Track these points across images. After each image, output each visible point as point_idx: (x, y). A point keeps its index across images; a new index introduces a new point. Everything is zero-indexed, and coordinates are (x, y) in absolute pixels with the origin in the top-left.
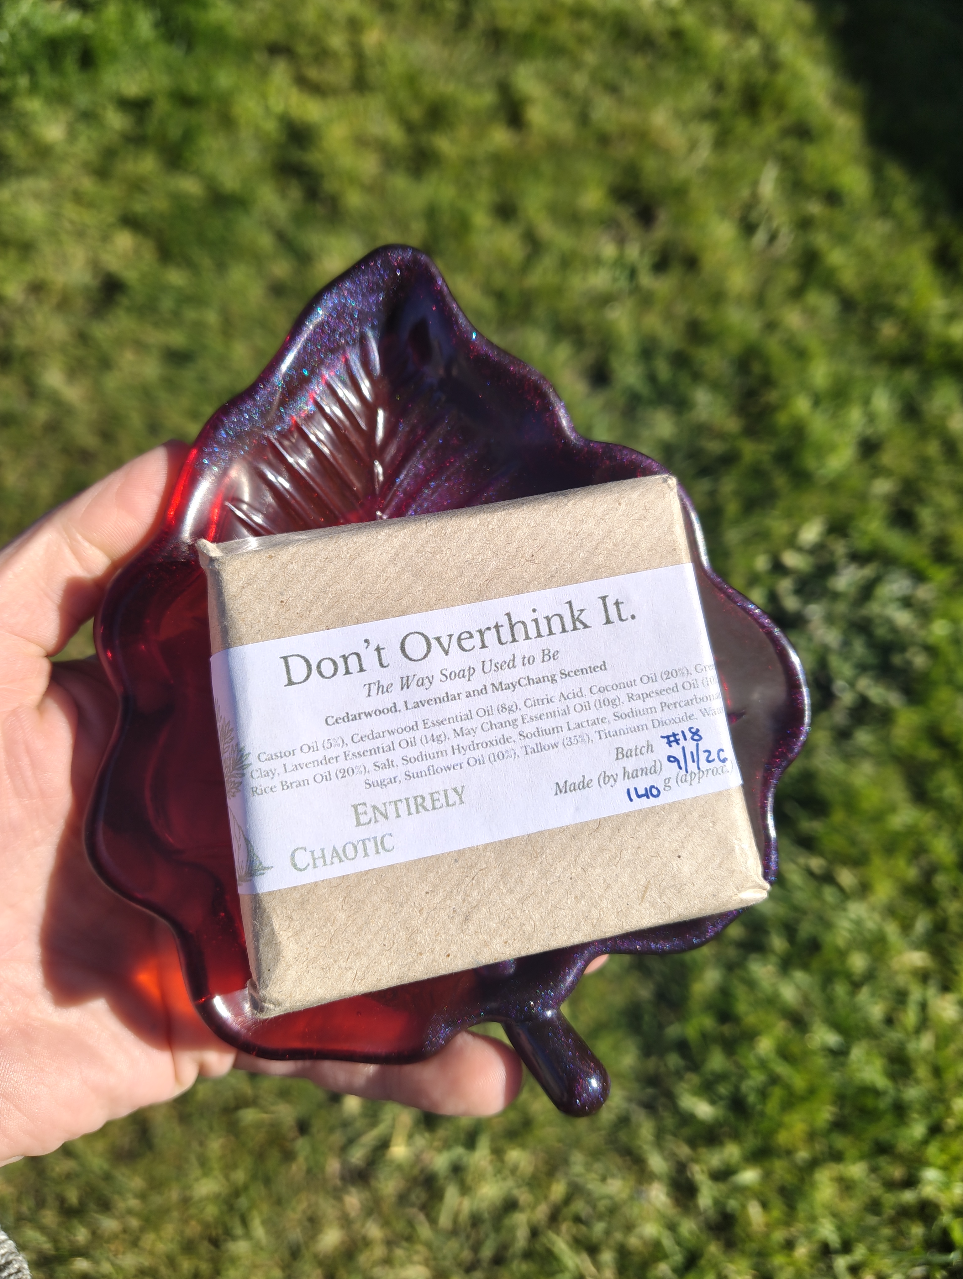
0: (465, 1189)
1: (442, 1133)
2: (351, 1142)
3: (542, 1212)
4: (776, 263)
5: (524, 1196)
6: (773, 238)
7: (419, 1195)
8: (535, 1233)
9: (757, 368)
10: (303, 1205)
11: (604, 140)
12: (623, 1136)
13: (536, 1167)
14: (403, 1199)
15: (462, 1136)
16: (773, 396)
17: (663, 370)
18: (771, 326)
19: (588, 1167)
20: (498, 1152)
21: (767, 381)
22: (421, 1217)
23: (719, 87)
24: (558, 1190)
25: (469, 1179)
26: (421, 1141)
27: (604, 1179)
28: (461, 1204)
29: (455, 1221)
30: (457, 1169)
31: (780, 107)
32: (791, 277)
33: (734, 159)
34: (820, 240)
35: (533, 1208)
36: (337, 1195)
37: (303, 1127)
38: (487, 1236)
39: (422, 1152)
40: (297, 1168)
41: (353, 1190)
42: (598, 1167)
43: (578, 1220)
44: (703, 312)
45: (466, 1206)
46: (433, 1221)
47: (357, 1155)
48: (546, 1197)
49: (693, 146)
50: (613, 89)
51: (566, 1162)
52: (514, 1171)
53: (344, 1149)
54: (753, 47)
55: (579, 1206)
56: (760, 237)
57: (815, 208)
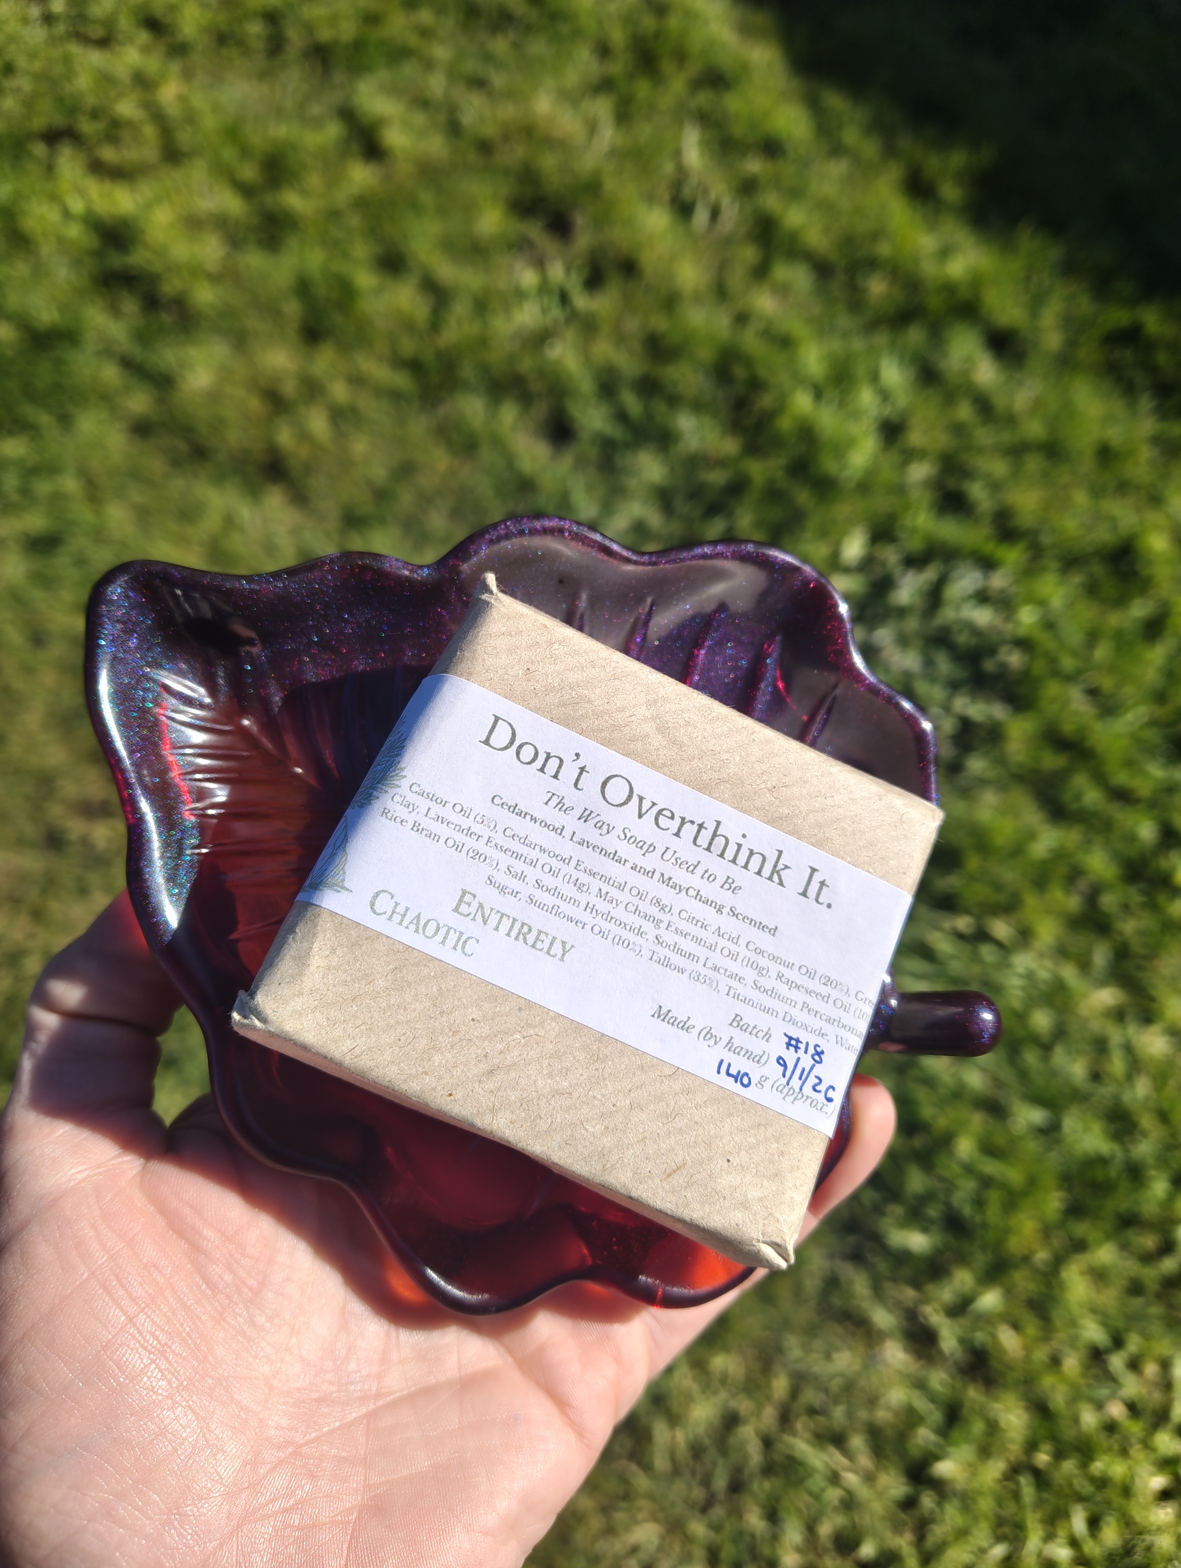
3: (769, 1416)
4: (727, 242)
5: (744, 1405)
6: (715, 213)
8: (768, 1443)
9: (739, 372)
11: (485, 147)
12: (836, 1301)
13: (747, 1367)
16: (766, 401)
17: (632, 403)
18: (742, 319)
19: (807, 1348)
20: (699, 1365)
21: (756, 385)
22: (632, 1468)
23: (604, 51)
24: (780, 1385)
25: (674, 1406)
27: (828, 1357)
28: (674, 1438)
29: (673, 1460)
30: (657, 1400)
31: (681, 56)
32: (749, 254)
33: (644, 131)
34: (771, 201)
35: (758, 1414)
38: (714, 1464)
42: (818, 1344)
43: (812, 1411)
44: (660, 323)
46: (649, 1469)
48: (769, 1398)
49: (592, 128)
50: (478, 83)
51: (779, 1351)
52: (723, 1378)
55: (810, 1396)
56: (701, 217)
57: (754, 166)
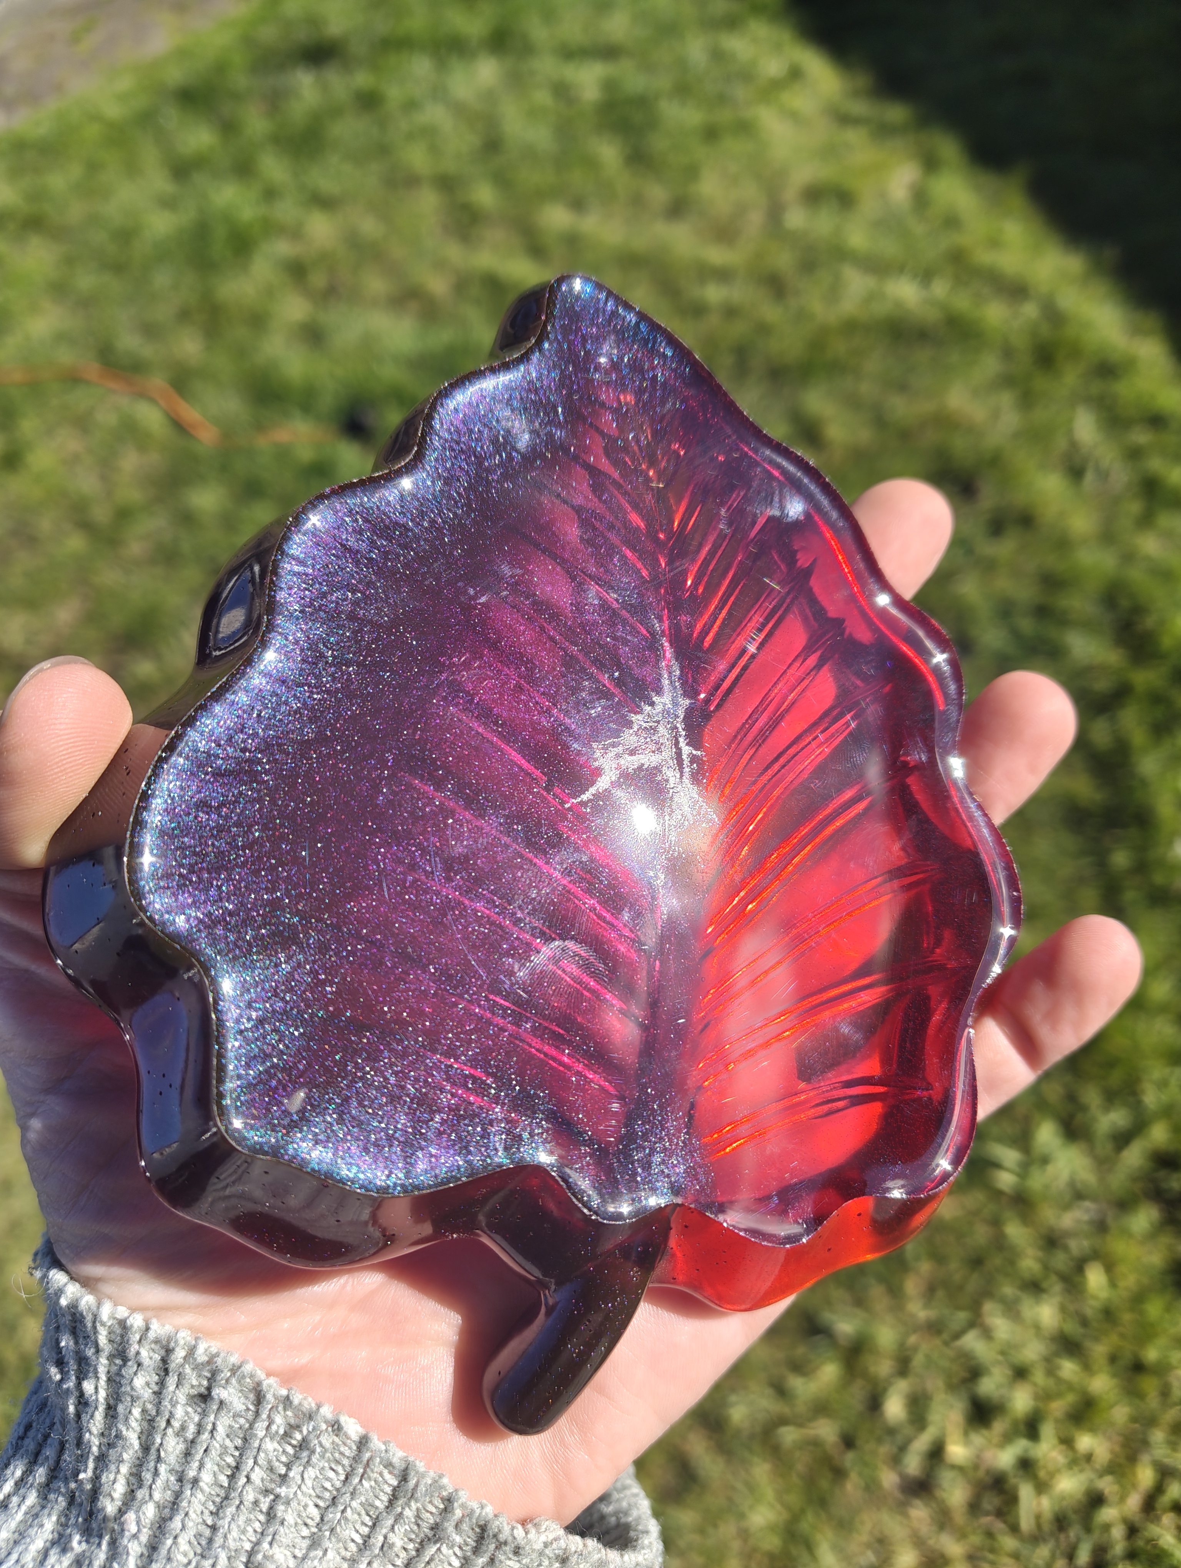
0: (1042, 1487)
1: (999, 1426)
2: (903, 1449)
3: (1134, 1502)
4: (1116, 499)
5: (1107, 1485)
6: (1104, 477)
7: (990, 1502)
8: (1132, 1531)
9: (1125, 603)
10: (868, 1526)
11: (906, 435)
13: (1112, 1452)
14: (974, 1507)
15: (1022, 1427)
17: (1026, 625)
18: (1129, 557)
19: (1174, 1446)
20: (1067, 1442)
21: (1138, 610)
22: (999, 1526)
23: (1008, 354)
24: (1145, 1476)
25: (1042, 1474)
26: (978, 1439)
28: (1039, 1504)
29: (1039, 1525)
30: (1026, 1465)
31: (1075, 352)
32: (1135, 507)
33: (1043, 414)
34: (1156, 464)
35: (1122, 1499)
36: (901, 1508)
37: (848, 1442)
38: (1079, 1540)
39: (981, 1450)
40: (852, 1486)
41: (918, 1502)
44: (1053, 562)
45: (1046, 1504)
46: (1014, 1529)
47: (913, 1464)
48: (1134, 1486)
49: (996, 415)
50: (903, 387)
51: (1145, 1443)
52: (1089, 1457)
53: (896, 1460)
54: (1030, 311)
56: (1091, 479)
57: (1141, 437)
